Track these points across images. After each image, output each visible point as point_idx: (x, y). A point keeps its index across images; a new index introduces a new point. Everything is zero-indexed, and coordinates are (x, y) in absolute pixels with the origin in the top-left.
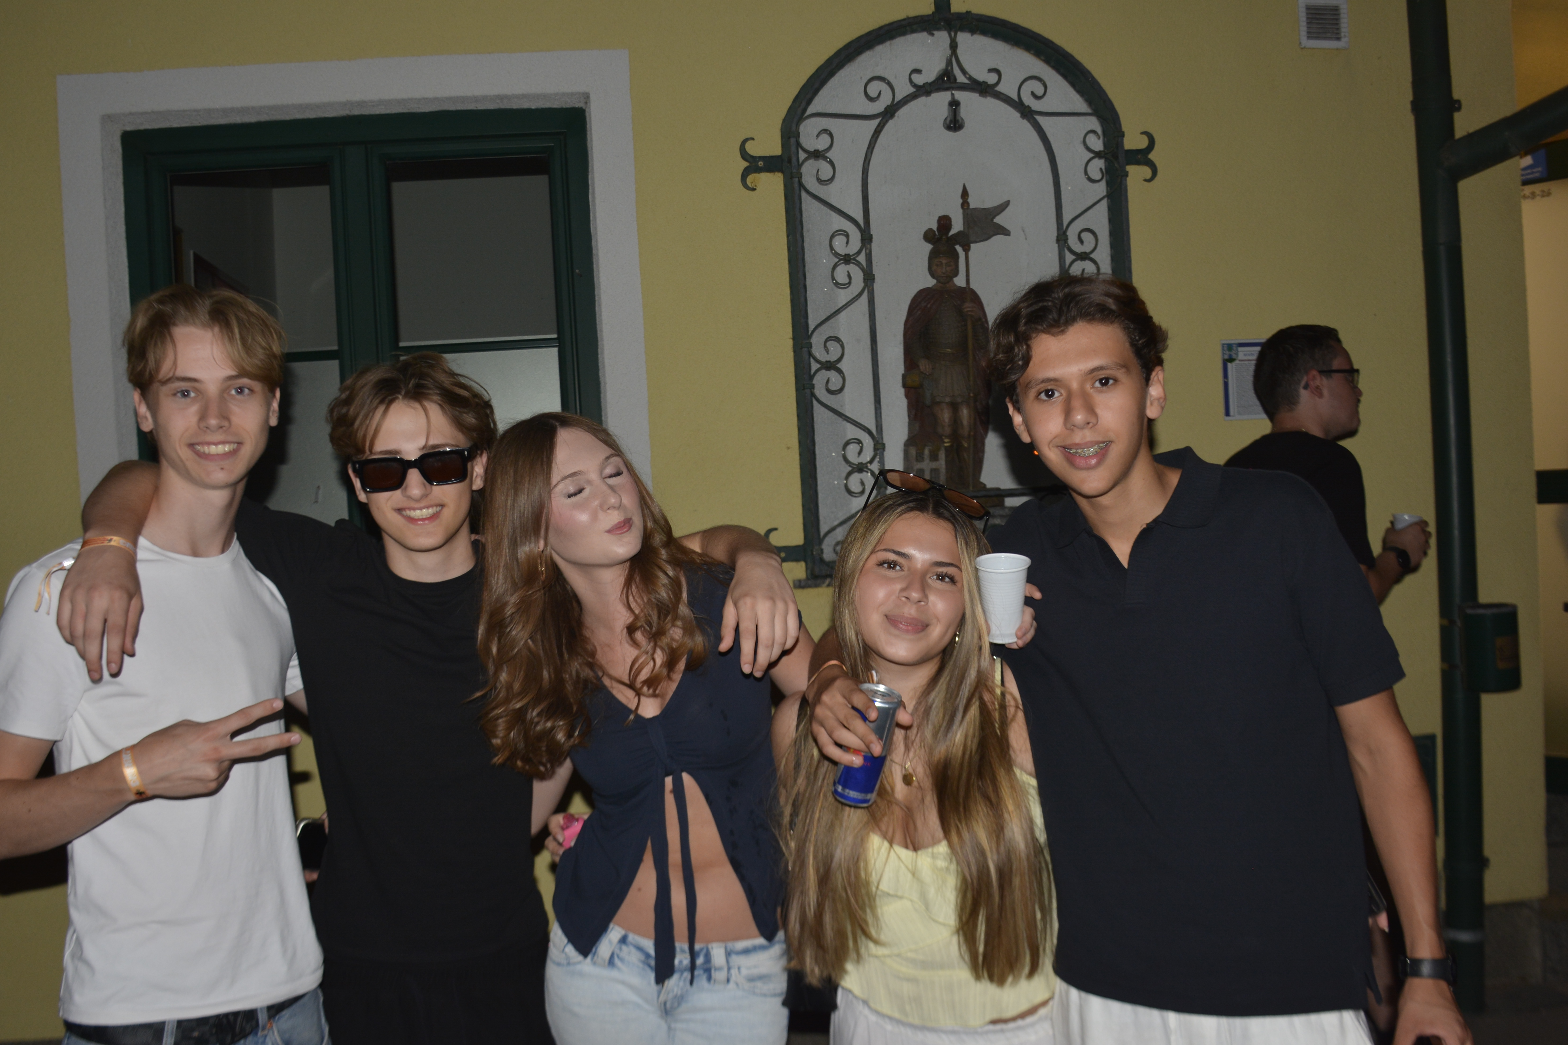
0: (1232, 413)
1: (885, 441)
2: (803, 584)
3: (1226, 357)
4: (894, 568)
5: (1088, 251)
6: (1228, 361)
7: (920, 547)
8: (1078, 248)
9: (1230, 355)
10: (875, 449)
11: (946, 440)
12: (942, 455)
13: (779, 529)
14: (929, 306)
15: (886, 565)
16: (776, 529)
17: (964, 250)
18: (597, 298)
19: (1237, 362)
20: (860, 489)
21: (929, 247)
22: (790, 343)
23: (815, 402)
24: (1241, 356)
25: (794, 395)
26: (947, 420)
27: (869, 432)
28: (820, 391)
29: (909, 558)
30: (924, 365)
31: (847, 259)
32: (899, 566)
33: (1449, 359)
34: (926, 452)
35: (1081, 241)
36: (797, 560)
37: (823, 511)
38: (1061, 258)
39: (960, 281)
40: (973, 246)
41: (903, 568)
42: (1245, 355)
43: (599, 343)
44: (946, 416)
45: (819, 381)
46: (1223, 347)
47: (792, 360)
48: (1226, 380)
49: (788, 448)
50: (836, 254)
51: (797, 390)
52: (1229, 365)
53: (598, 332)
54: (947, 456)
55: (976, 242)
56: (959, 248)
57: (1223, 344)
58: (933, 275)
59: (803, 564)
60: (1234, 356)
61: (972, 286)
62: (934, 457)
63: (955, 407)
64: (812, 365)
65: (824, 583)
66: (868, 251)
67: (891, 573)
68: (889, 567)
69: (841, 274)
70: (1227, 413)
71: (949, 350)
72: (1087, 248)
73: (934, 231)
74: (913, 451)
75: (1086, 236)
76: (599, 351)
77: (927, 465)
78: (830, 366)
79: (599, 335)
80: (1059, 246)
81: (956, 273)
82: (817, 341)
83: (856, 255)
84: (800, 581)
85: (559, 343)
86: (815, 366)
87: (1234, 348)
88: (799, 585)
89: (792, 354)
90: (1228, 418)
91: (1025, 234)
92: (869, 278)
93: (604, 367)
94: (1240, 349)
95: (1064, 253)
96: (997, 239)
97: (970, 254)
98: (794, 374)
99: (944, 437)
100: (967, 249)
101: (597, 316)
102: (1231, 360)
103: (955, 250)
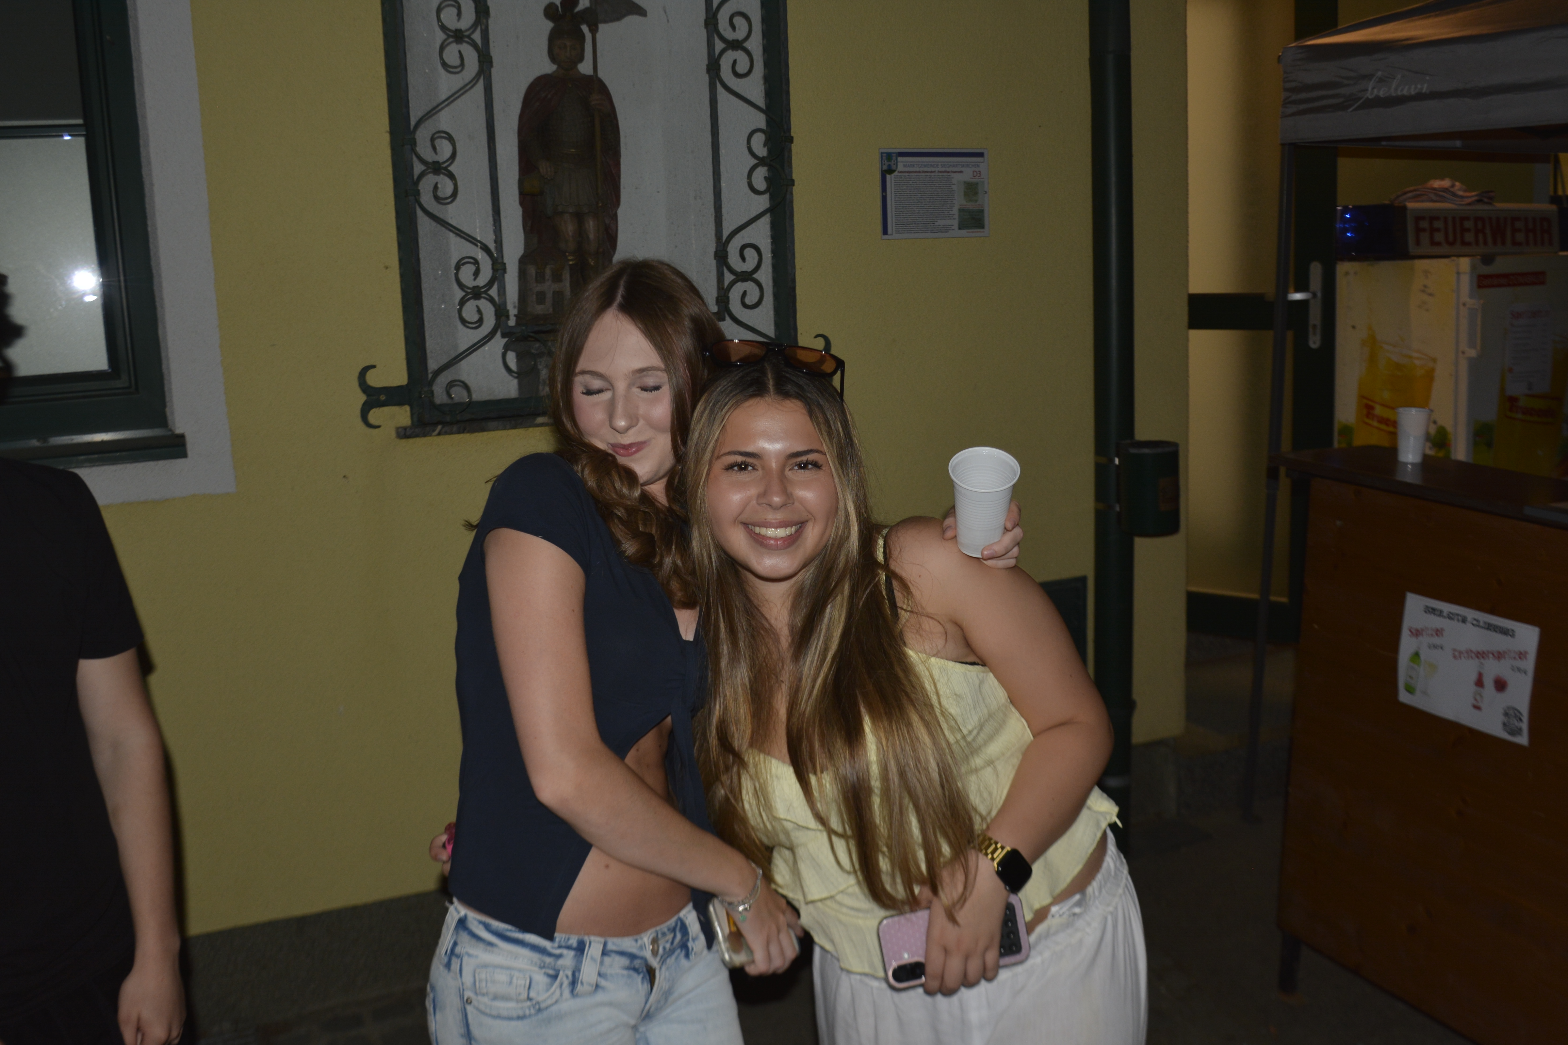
0: (890, 231)
1: (505, 261)
2: (409, 432)
3: (885, 168)
4: (745, 469)
5: (740, 38)
6: (887, 172)
7: (771, 439)
8: (729, 35)
9: (889, 166)
10: (494, 270)
11: (570, 258)
12: (566, 276)
13: (378, 366)
14: (549, 96)
15: (736, 468)
16: (374, 367)
17: (591, 30)
18: (135, 74)
19: (896, 173)
20: (476, 318)
21: (550, 25)
22: (387, 137)
23: (419, 213)
24: (900, 167)
25: (393, 203)
26: (570, 234)
27: (485, 249)
28: (426, 198)
29: (759, 457)
30: (545, 168)
31: (458, 36)
32: (750, 466)
33: (1113, 179)
34: (548, 272)
35: (733, 27)
36: (400, 404)
37: (431, 344)
38: (710, 45)
39: (585, 68)
40: (602, 27)
41: (756, 467)
42: (905, 166)
43: (141, 133)
44: (569, 228)
45: (425, 187)
46: (882, 156)
47: (389, 160)
48: (884, 194)
49: (387, 268)
50: (443, 28)
51: (396, 197)
52: (888, 176)
53: (140, 118)
54: (571, 276)
55: (605, 22)
56: (585, 28)
57: (882, 153)
58: (553, 57)
59: (407, 408)
60: (894, 167)
61: (601, 74)
62: (557, 277)
63: (579, 218)
64: (415, 165)
65: (434, 431)
66: (483, 27)
67: (743, 476)
68: (741, 469)
69: (451, 55)
70: (885, 232)
71: (573, 150)
72: (740, 34)
73: (557, 7)
74: (532, 270)
75: (738, 21)
76: (142, 142)
77: (549, 287)
78: (437, 168)
79: (140, 122)
80: (707, 32)
81: (581, 59)
82: (422, 136)
83: (471, 31)
84: (405, 428)
85: (87, 131)
86: (418, 168)
87: (894, 158)
88: (404, 434)
89: (388, 152)
90: (886, 237)
91: (667, 16)
92: (485, 61)
93: (149, 163)
94: (900, 159)
95: (714, 40)
96: (632, 20)
97: (598, 36)
98: (391, 176)
99: (567, 254)
100: (594, 30)
101: (137, 96)
102: (890, 171)
103: (581, 31)
